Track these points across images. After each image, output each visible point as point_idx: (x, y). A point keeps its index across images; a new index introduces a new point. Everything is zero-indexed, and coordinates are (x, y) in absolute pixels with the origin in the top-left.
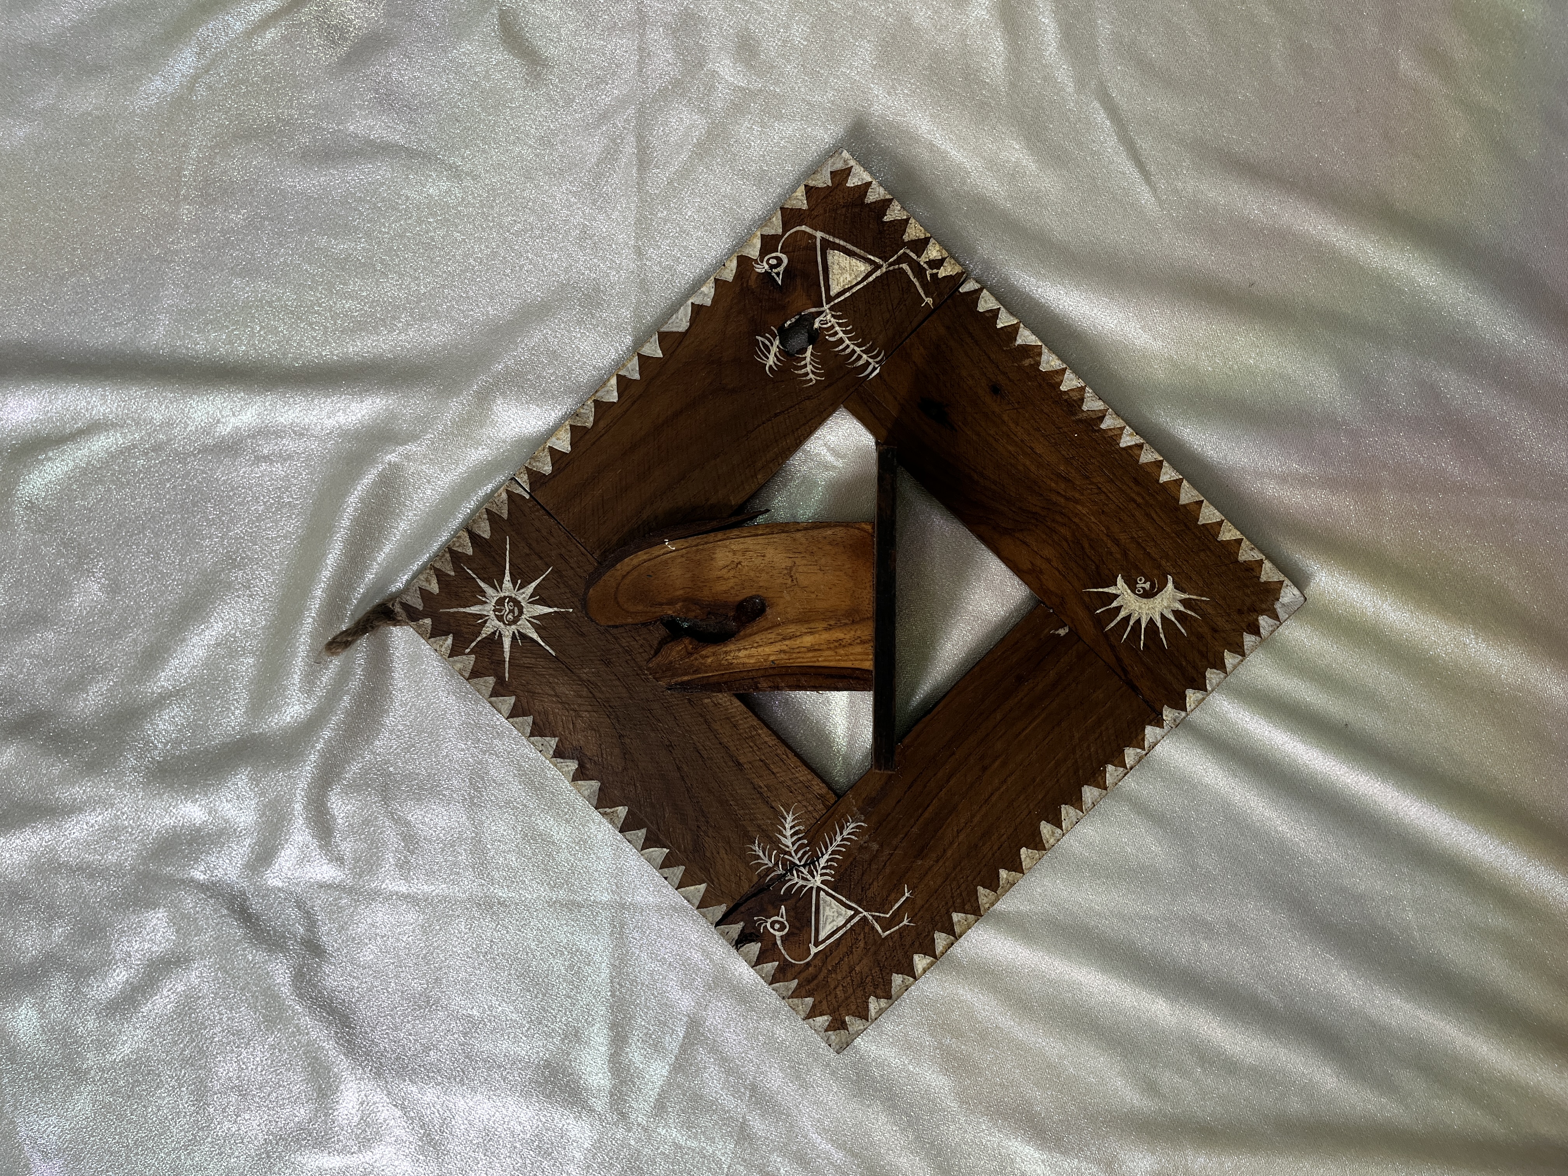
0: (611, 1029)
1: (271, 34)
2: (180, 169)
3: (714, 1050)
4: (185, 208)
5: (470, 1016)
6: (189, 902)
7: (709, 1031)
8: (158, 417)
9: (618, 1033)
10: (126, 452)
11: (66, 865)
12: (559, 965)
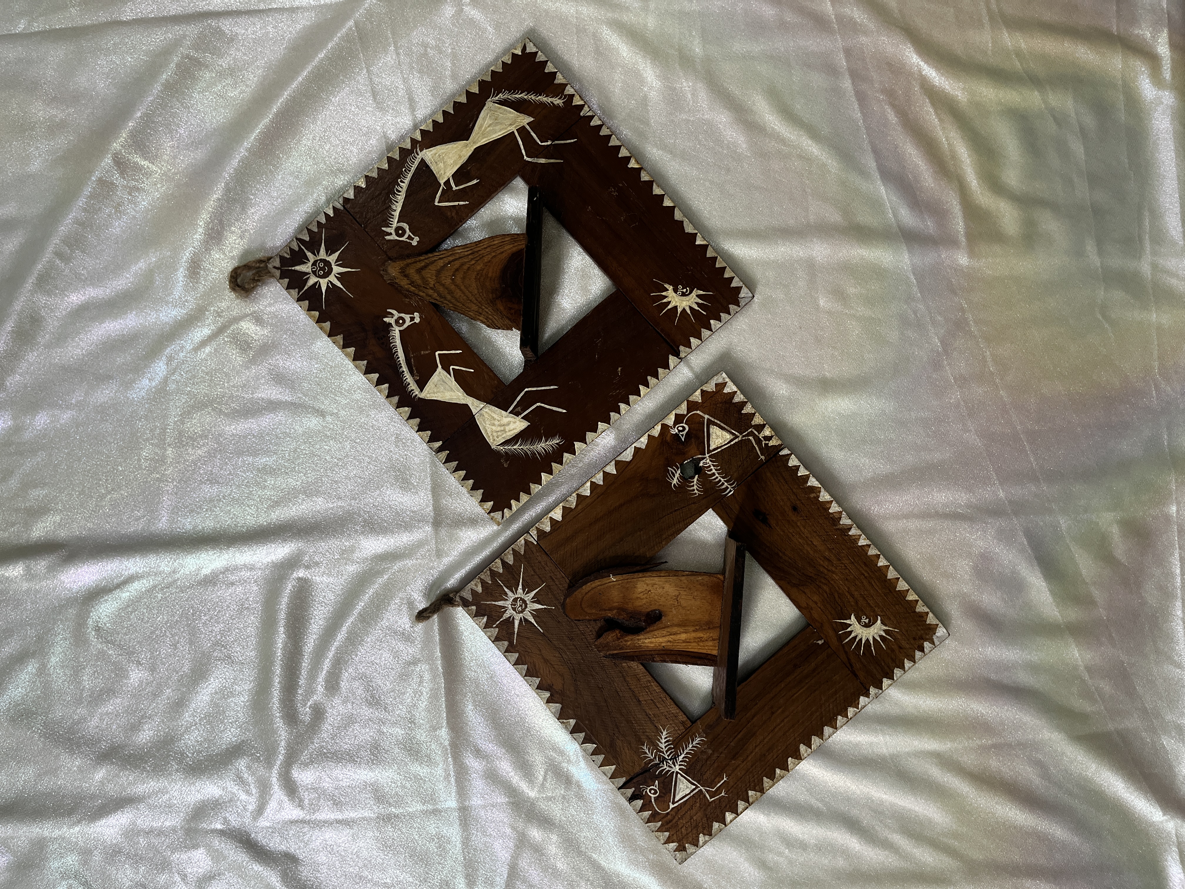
0: (466, 878)
1: (208, 349)
2: (164, 430)
3: (524, 881)
4: (169, 451)
5: (385, 883)
6: (217, 843)
7: (521, 871)
8: (167, 569)
9: (470, 881)
10: (150, 591)
11: (143, 830)
12: (432, 847)
